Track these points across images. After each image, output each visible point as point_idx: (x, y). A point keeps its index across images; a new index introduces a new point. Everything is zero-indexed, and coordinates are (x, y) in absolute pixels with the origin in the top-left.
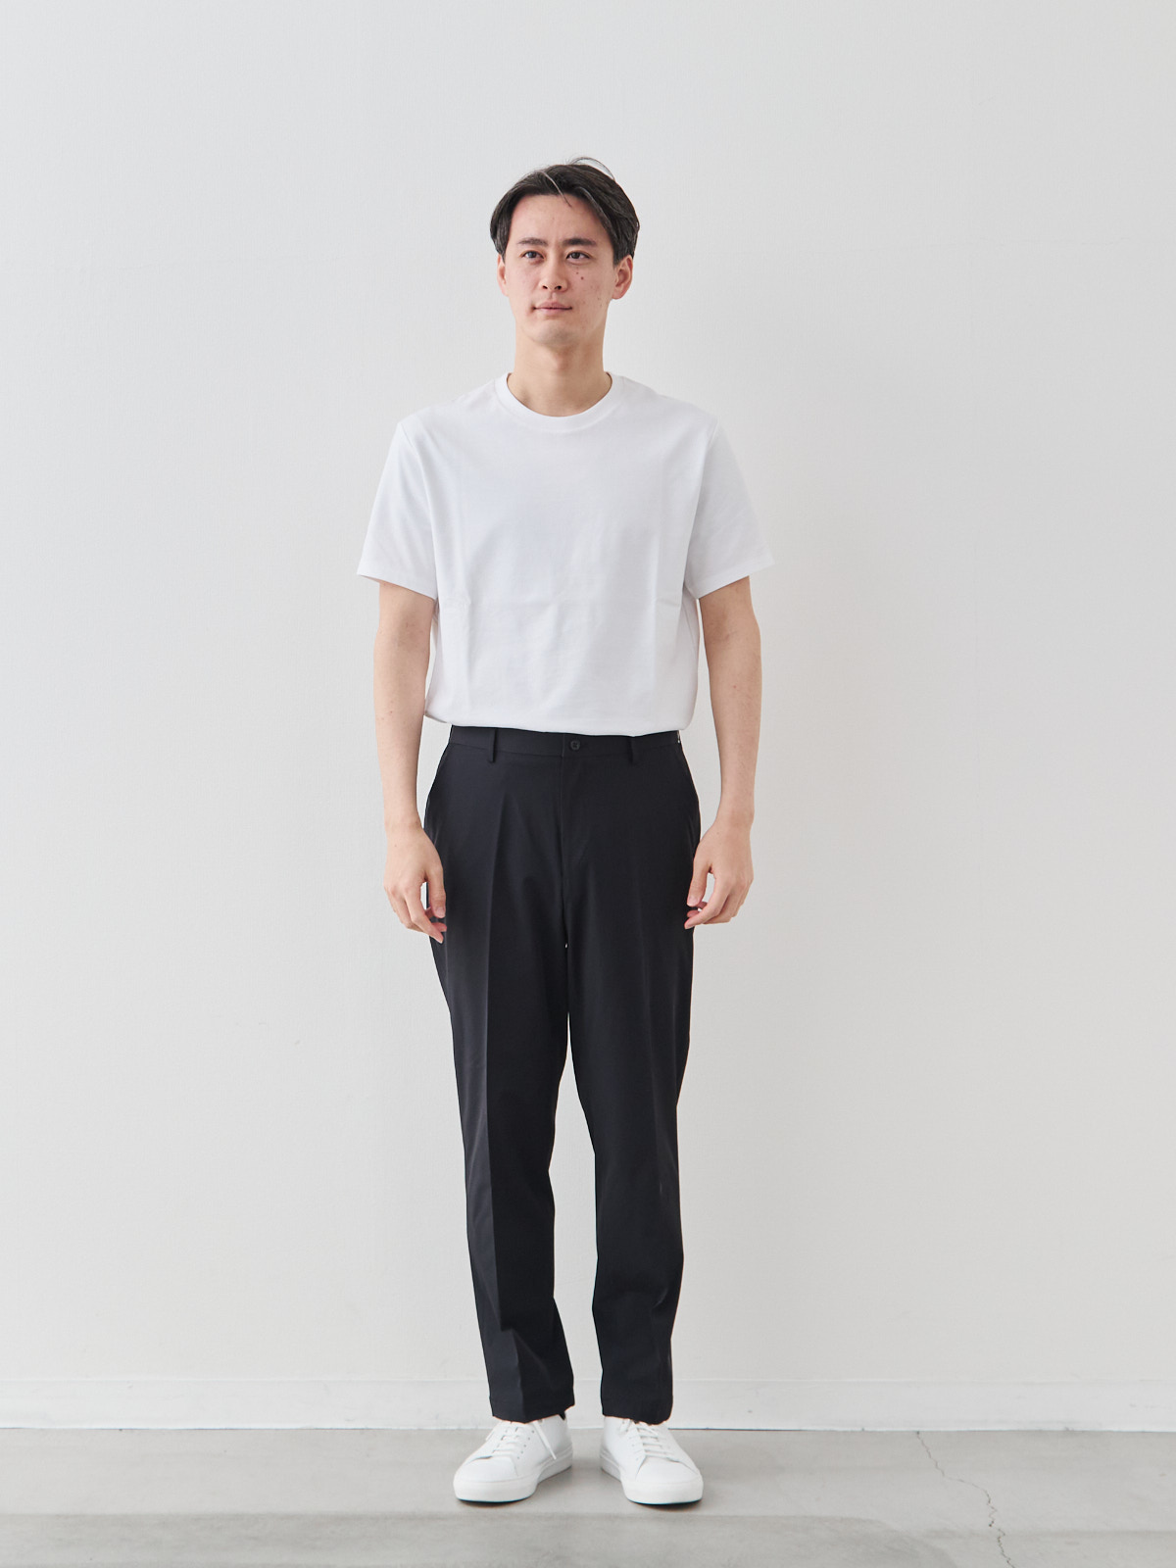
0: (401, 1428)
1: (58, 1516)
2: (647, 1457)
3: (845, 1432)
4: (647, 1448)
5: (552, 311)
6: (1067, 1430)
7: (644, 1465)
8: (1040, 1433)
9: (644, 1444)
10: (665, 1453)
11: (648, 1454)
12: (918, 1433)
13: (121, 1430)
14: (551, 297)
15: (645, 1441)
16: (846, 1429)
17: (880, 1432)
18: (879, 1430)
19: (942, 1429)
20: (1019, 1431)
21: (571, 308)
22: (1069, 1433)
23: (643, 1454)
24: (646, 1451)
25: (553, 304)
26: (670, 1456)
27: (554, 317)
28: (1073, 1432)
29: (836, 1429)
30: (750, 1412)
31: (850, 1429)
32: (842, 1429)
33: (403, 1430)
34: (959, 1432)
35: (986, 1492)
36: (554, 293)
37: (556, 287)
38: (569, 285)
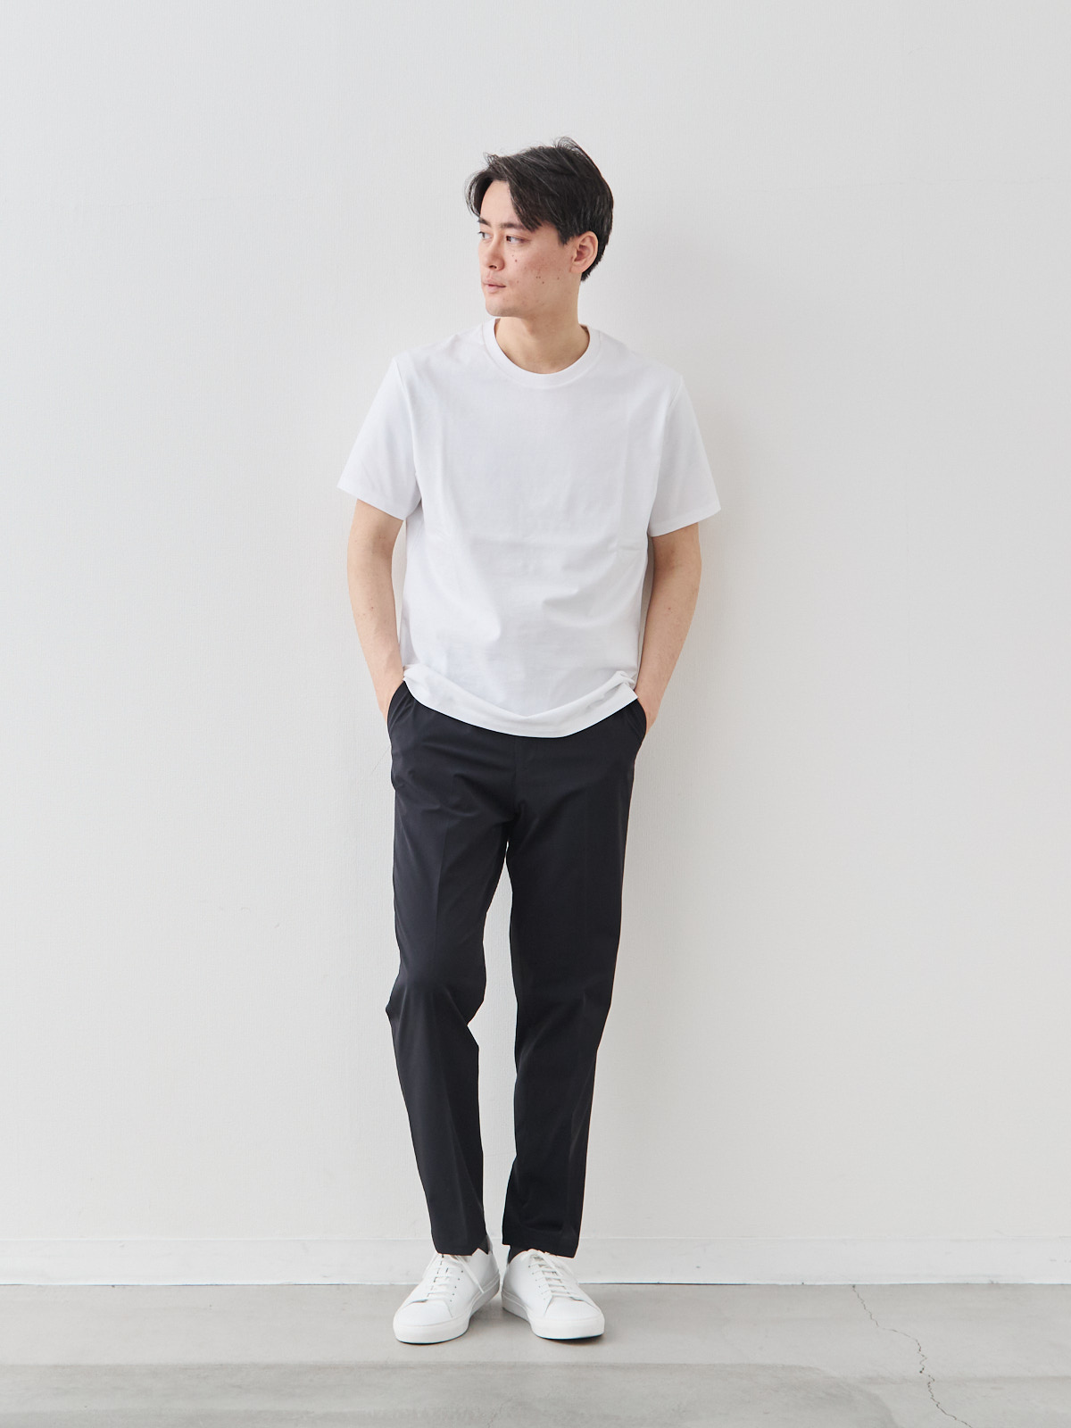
0: (375, 1283)
1: (56, 1367)
2: (553, 1297)
3: (786, 1286)
4: (553, 1288)
5: (493, 288)
6: (992, 1283)
7: (551, 1305)
8: (967, 1287)
9: (549, 1285)
10: (569, 1293)
11: (555, 1294)
12: (854, 1286)
13: (113, 1286)
14: (488, 276)
15: (551, 1282)
16: (787, 1283)
17: (820, 1286)
18: (818, 1284)
19: (876, 1283)
20: (948, 1284)
21: (504, 287)
22: (993, 1286)
23: (550, 1295)
24: (552, 1292)
25: (490, 280)
26: (572, 1295)
27: (494, 293)
28: (998, 1286)
29: (777, 1283)
30: (698, 1267)
31: (790, 1283)
32: (784, 1283)
33: (375, 1286)
34: (891, 1285)
35: (917, 1341)
36: (492, 271)
37: (491, 267)
38: (503, 266)
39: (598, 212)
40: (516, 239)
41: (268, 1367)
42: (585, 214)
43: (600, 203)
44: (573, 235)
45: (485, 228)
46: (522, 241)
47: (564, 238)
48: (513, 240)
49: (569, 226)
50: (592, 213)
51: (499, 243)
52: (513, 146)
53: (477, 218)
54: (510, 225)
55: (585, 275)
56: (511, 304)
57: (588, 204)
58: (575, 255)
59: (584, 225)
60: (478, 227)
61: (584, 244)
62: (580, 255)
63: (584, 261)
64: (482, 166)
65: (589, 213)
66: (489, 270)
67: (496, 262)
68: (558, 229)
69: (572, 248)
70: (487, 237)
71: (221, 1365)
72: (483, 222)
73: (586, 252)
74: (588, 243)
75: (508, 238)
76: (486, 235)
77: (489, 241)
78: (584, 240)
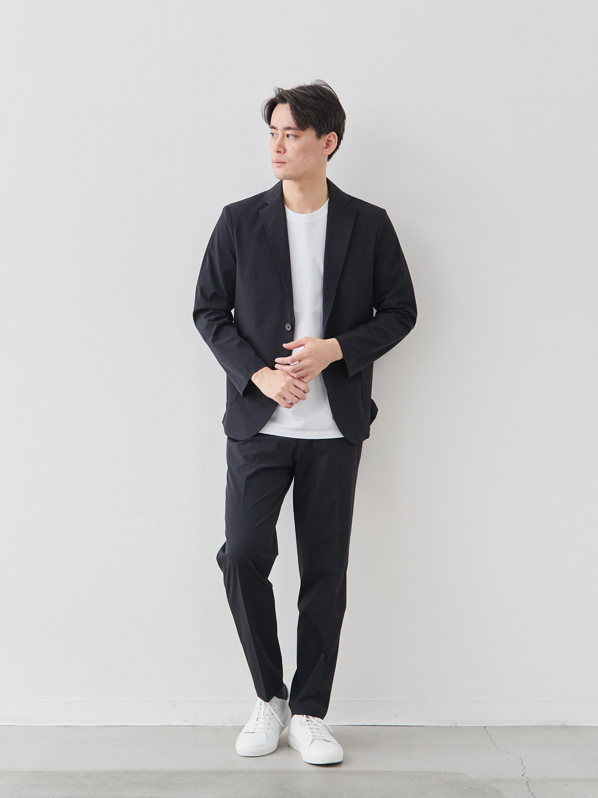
2: (313, 739)
3: (447, 727)
4: (314, 734)
5: (279, 164)
6: (563, 725)
7: (312, 744)
8: (549, 727)
9: (312, 732)
10: (323, 737)
11: (315, 737)
12: (485, 727)
13: (66, 726)
14: (277, 157)
15: (312, 730)
16: (447, 725)
18: (464, 726)
19: (497, 725)
20: (538, 726)
21: (285, 163)
23: (312, 738)
24: (313, 736)
25: (277, 160)
26: (325, 738)
27: (279, 167)
28: (566, 727)
29: (441, 725)
30: (397, 716)
31: (449, 725)
32: (445, 725)
33: (214, 726)
34: (506, 726)
35: (520, 758)
36: (278, 155)
37: (278, 152)
38: (285, 151)
39: (338, 121)
40: (293, 136)
41: (154, 772)
42: (331, 121)
43: (339, 116)
44: (324, 134)
45: (273, 131)
46: (296, 137)
47: (319, 136)
48: (290, 136)
49: (322, 128)
50: (335, 121)
51: (283, 138)
52: (290, 84)
53: (269, 126)
54: (289, 128)
55: (330, 157)
56: (290, 173)
57: (332, 116)
58: (325, 145)
59: (331, 128)
60: (270, 131)
61: (330, 139)
62: (328, 145)
63: (330, 148)
64: (272, 95)
65: (333, 121)
66: (276, 154)
67: (281, 150)
68: (316, 130)
69: (323, 142)
70: (275, 135)
71: (127, 771)
72: (273, 127)
73: (331, 144)
74: (332, 138)
75: (288, 136)
76: (274, 135)
77: (276, 138)
78: (330, 137)
